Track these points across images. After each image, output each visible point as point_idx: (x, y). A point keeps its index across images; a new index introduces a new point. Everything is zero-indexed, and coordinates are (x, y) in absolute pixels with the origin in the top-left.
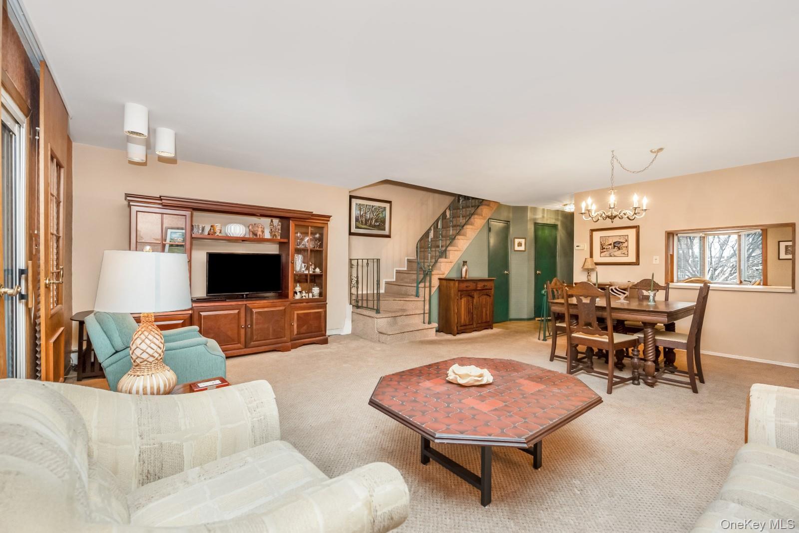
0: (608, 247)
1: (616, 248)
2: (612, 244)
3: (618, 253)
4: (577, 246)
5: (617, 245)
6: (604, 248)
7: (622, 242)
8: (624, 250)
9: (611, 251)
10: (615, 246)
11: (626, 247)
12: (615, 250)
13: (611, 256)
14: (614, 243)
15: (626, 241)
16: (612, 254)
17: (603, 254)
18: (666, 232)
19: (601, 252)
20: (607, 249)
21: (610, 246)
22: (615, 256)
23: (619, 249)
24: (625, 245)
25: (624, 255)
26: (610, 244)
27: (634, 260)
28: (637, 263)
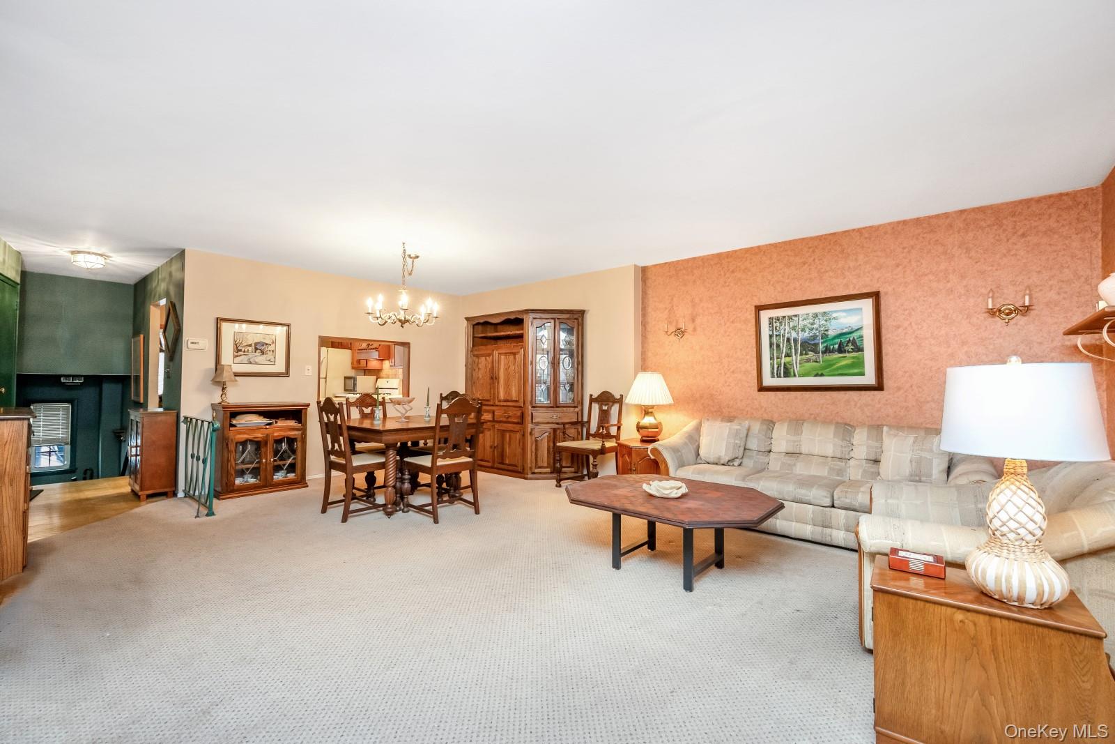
0: (246, 350)
1: (258, 351)
2: (253, 345)
3: (261, 359)
4: (193, 343)
5: (260, 348)
6: (240, 350)
7: (267, 344)
8: (270, 356)
9: (251, 355)
10: (256, 349)
11: (273, 351)
12: (257, 354)
13: (251, 363)
14: (256, 344)
15: (273, 342)
16: (251, 360)
17: (237, 360)
18: (320, 337)
19: (235, 357)
20: (244, 351)
21: (250, 349)
22: (256, 363)
23: (263, 353)
24: (271, 348)
25: (269, 363)
26: (250, 345)
27: (283, 370)
28: (286, 374)
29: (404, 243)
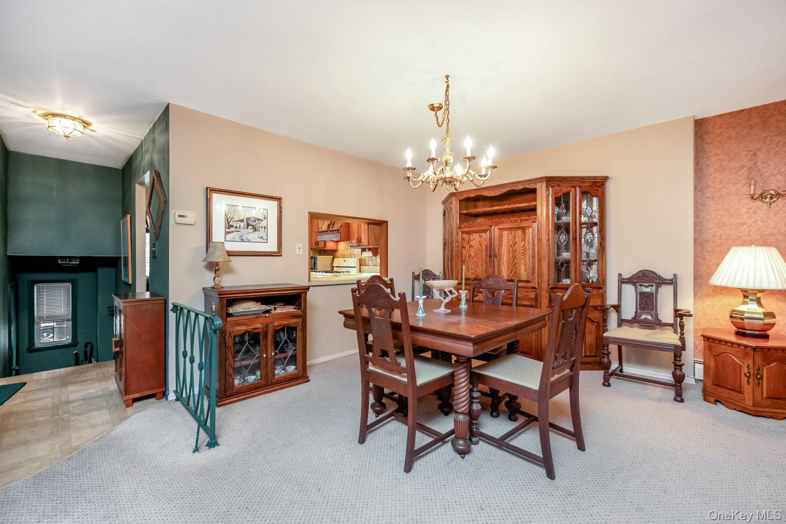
0: (238, 226)
1: (250, 227)
2: (245, 220)
3: (253, 236)
4: (180, 216)
5: (252, 224)
6: (232, 226)
7: (259, 220)
8: (262, 233)
9: (244, 231)
10: (248, 225)
11: (265, 228)
12: (249, 230)
13: (243, 241)
14: (248, 219)
15: (265, 218)
16: (243, 238)
17: (229, 237)
18: (309, 213)
19: (227, 233)
20: (236, 227)
21: (242, 224)
22: (248, 241)
23: (255, 229)
24: (263, 224)
25: (261, 240)
26: (242, 221)
27: (275, 249)
28: (278, 254)
29: (447, 77)
